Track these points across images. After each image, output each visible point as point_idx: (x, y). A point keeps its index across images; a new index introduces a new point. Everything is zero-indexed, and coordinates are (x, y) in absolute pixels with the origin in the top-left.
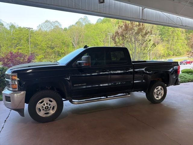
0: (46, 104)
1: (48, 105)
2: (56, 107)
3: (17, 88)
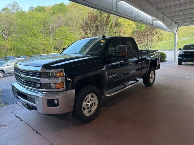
0: (90, 101)
1: (92, 102)
2: (97, 102)
3: (64, 87)
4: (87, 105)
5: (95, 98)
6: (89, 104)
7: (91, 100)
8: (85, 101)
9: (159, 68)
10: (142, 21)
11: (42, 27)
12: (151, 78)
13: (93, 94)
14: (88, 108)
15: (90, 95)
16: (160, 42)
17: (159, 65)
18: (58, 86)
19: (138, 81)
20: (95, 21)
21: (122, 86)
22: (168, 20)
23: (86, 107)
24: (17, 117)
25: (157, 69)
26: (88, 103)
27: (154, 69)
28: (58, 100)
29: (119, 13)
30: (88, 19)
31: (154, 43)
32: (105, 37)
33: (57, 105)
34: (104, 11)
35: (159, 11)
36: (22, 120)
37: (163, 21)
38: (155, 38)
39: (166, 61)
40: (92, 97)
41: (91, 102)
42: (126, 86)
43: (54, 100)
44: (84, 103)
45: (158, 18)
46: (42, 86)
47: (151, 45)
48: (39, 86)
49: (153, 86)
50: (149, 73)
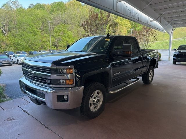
2: (102, 99)
3: (73, 84)
4: (94, 101)
5: (101, 94)
6: (96, 100)
7: (97, 97)
8: (92, 97)
9: (157, 67)
10: (140, 21)
11: (41, 24)
12: (150, 76)
13: (99, 91)
14: (94, 104)
15: (96, 92)
16: (155, 42)
17: (158, 64)
18: (68, 82)
19: (138, 79)
20: (95, 20)
21: (124, 84)
22: (165, 21)
23: (92, 103)
24: (24, 111)
25: (156, 68)
26: (94, 99)
27: (153, 68)
28: (68, 96)
29: (119, 13)
30: (89, 17)
31: (150, 43)
32: (110, 35)
33: (67, 101)
34: (105, 10)
35: (157, 12)
36: (29, 114)
37: (160, 22)
38: (151, 38)
39: (161, 60)
40: (98, 93)
41: (97, 99)
42: (128, 84)
43: (63, 96)
44: (91, 99)
45: (156, 19)
46: (52, 82)
47: (147, 45)
48: (49, 81)
49: (152, 84)
50: (149, 71)
